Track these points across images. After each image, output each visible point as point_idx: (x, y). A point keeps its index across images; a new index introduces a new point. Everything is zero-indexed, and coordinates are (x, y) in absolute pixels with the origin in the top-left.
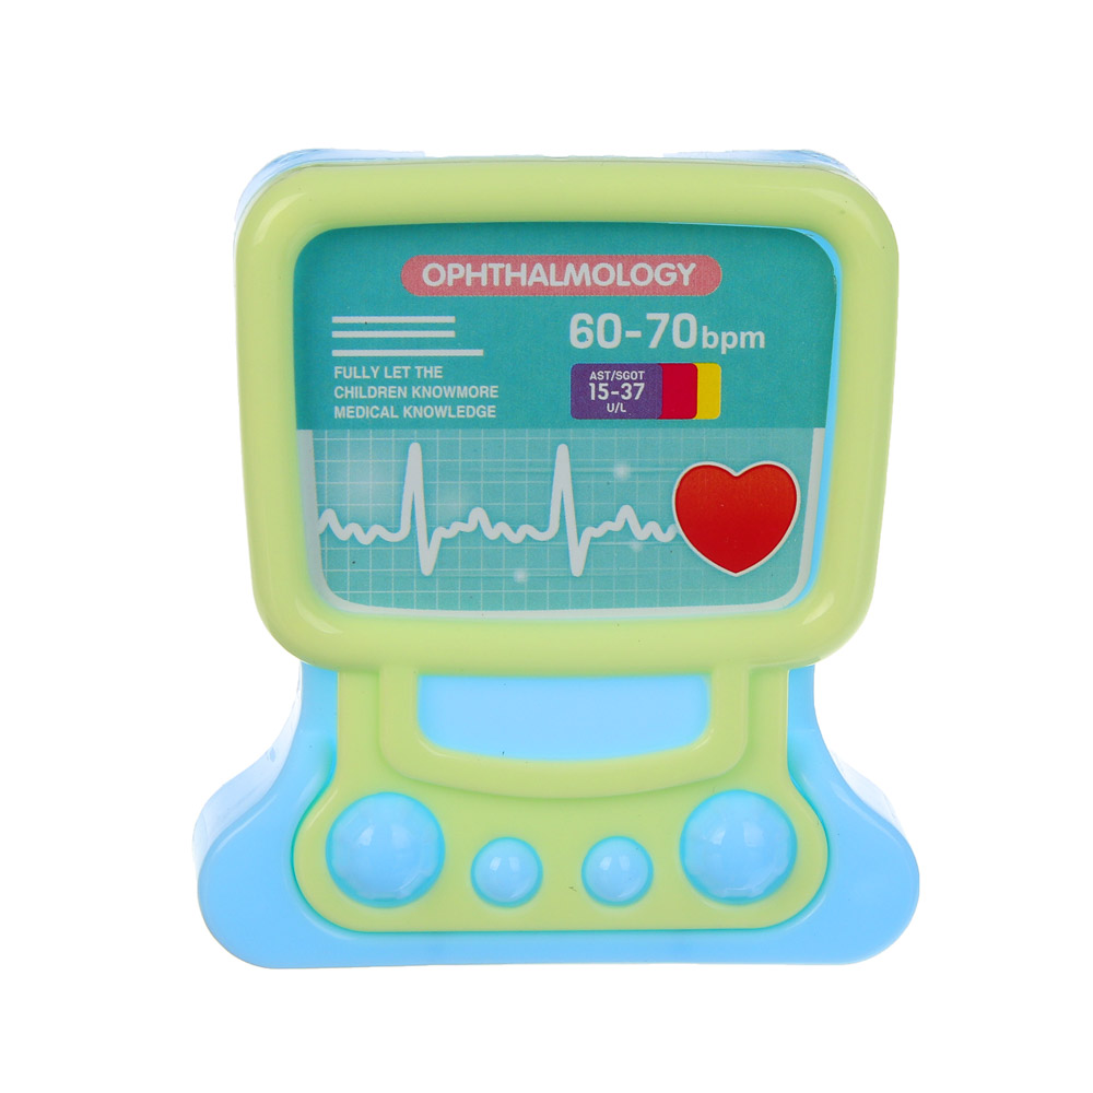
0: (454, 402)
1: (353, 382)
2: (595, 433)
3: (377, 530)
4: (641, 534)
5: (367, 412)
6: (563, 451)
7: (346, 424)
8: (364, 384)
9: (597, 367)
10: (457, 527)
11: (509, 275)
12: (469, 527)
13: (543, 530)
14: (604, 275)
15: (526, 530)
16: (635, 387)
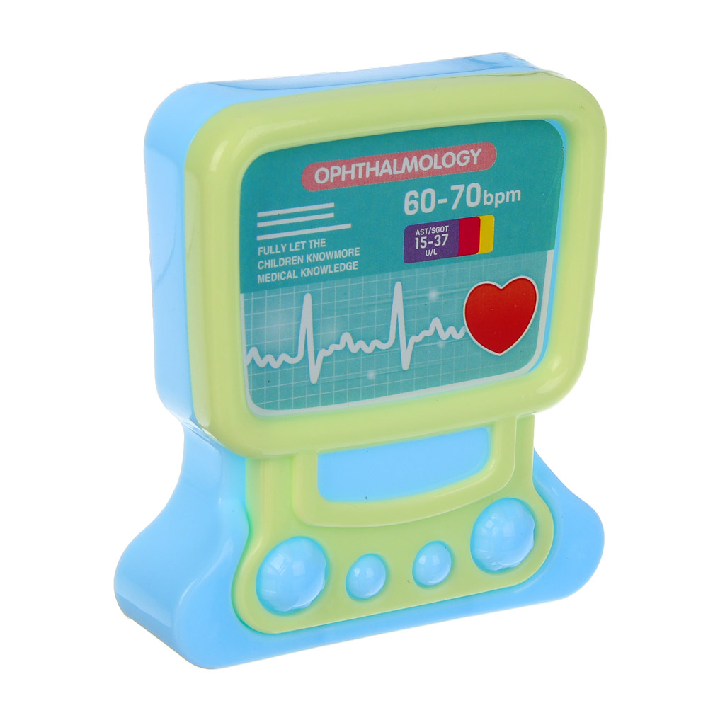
0: (332, 262)
1: (270, 257)
2: (419, 271)
3: (284, 357)
4: (444, 336)
5: (278, 276)
6: (398, 286)
7: (266, 286)
8: (276, 257)
9: (420, 227)
10: (333, 347)
11: (369, 170)
12: (340, 347)
13: (385, 342)
14: (426, 163)
15: (376, 343)
16: (443, 237)
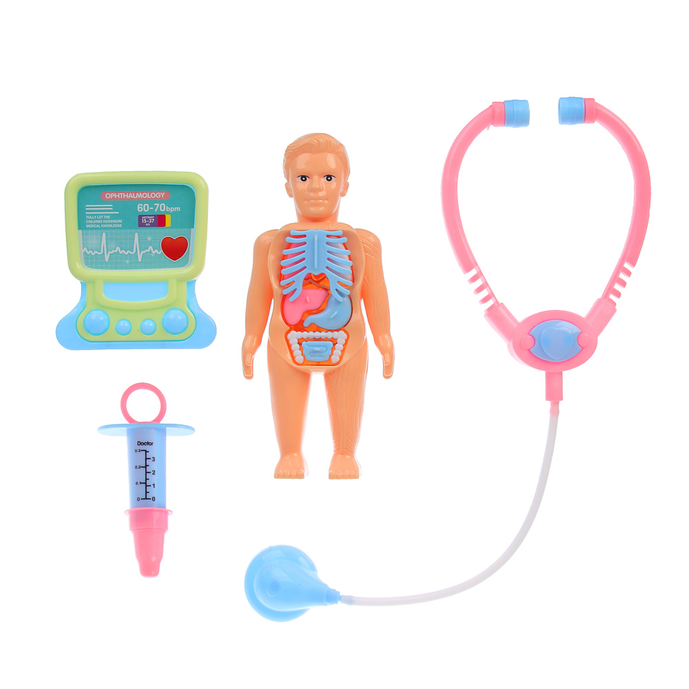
0: (113, 224)
1: (90, 219)
2: (143, 230)
3: (96, 252)
4: (154, 252)
5: (93, 226)
6: (136, 234)
7: (89, 228)
8: (93, 220)
9: (144, 216)
10: (113, 251)
11: (124, 196)
12: (116, 251)
13: (132, 251)
14: (145, 195)
15: (129, 252)
16: (152, 220)
